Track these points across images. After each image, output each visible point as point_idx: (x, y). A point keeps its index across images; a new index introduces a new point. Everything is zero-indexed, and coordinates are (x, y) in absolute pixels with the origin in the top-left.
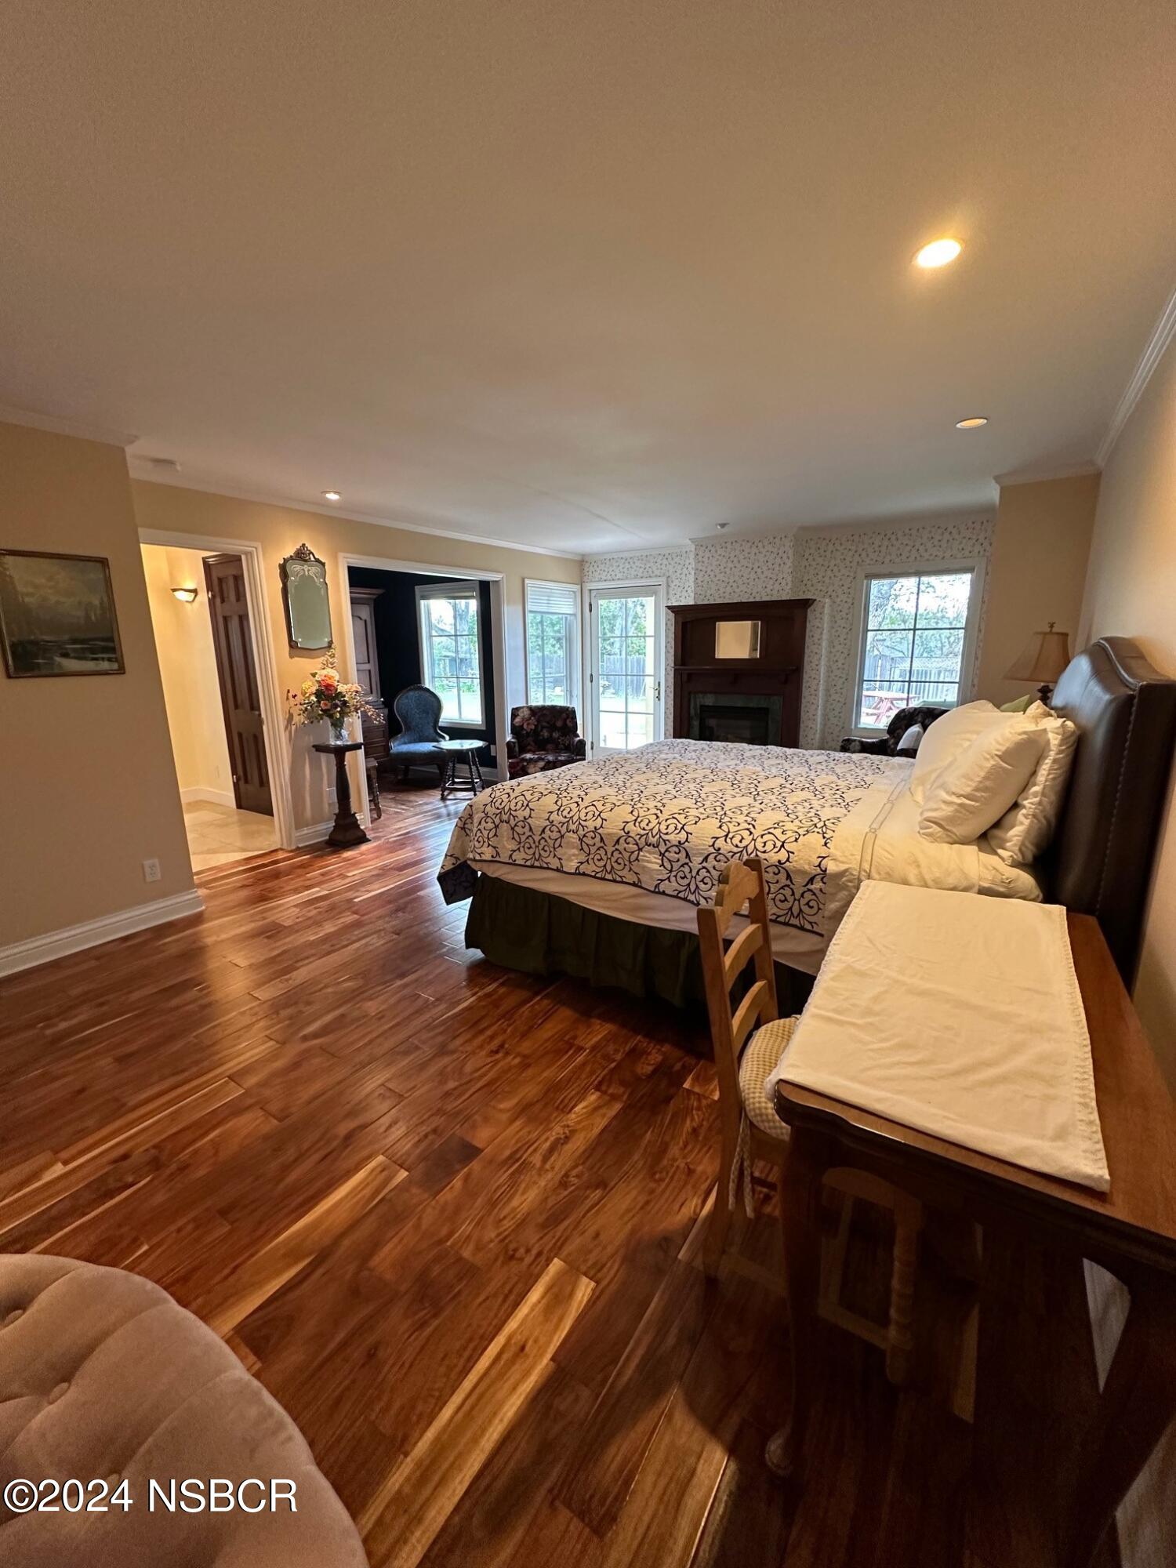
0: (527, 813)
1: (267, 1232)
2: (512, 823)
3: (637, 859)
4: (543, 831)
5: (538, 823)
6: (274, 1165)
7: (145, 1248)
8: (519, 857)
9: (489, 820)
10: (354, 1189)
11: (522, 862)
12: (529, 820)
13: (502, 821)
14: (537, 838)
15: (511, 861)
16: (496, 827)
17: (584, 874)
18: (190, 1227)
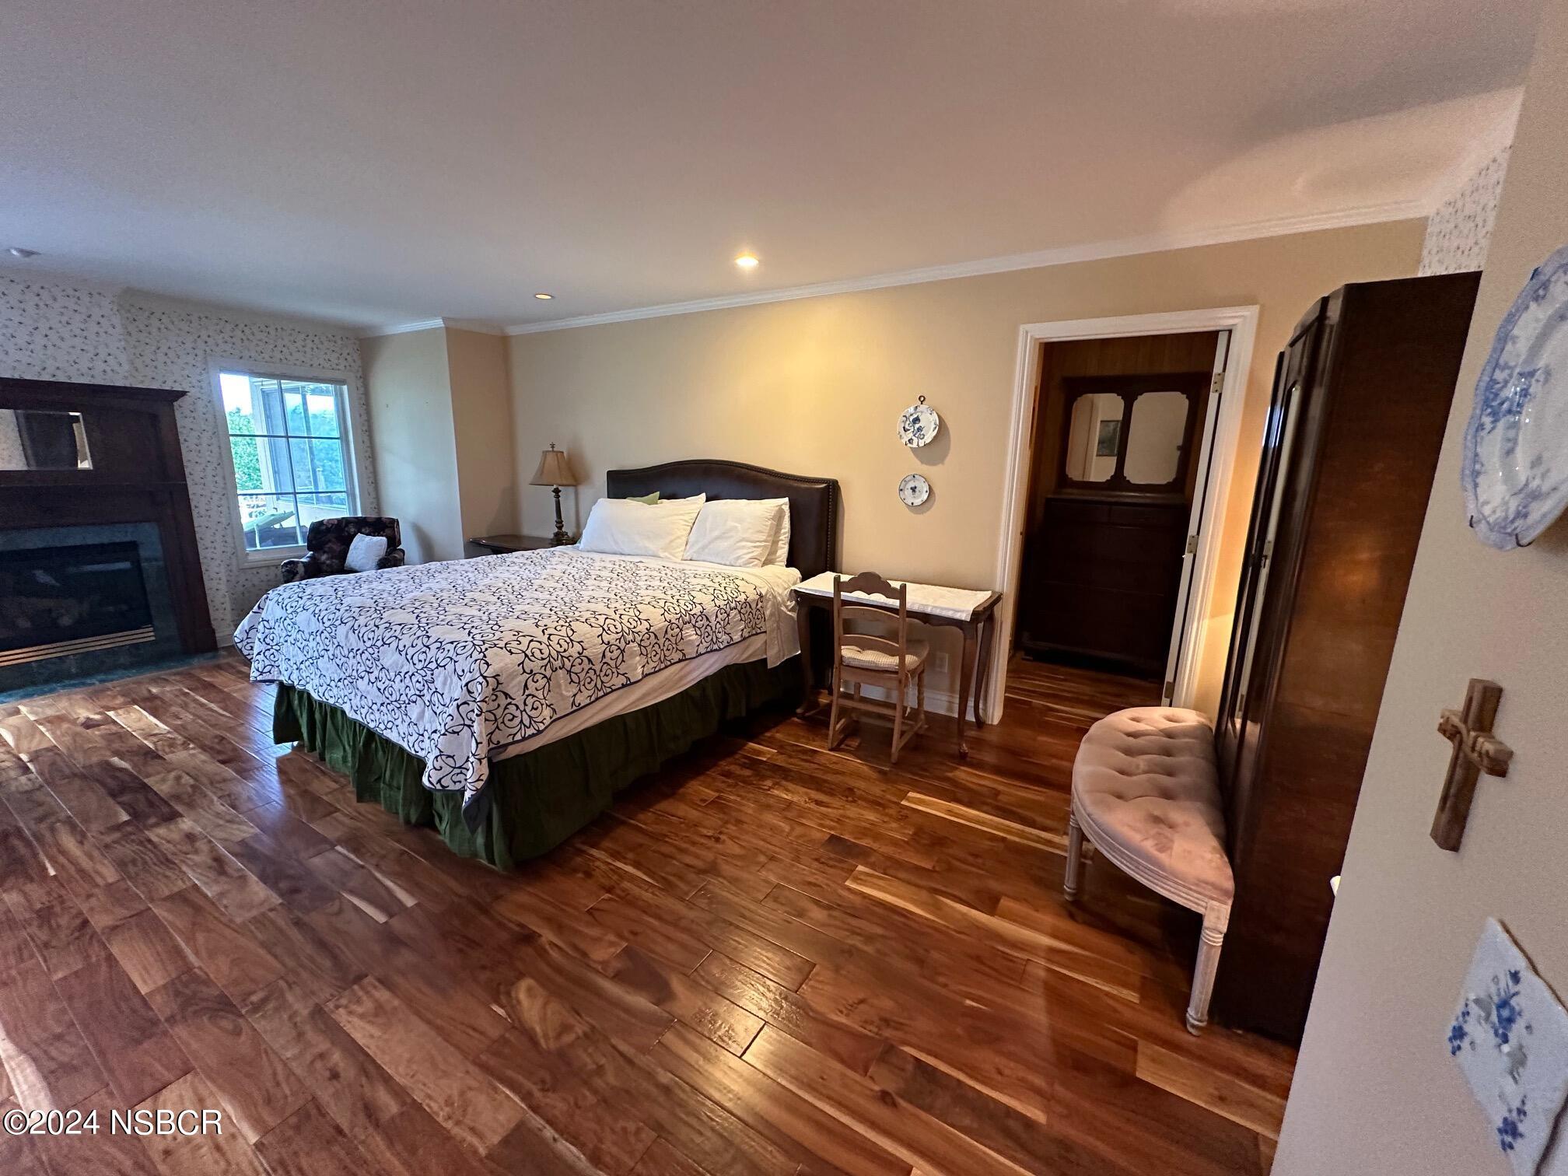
0: (578, 647)
1: (929, 927)
2: (568, 664)
3: (682, 638)
4: (604, 656)
5: (595, 650)
6: (869, 949)
7: (969, 1002)
8: (582, 699)
9: (538, 677)
10: (879, 890)
11: (588, 701)
12: (585, 653)
13: (554, 670)
14: (597, 668)
15: (575, 708)
16: (549, 680)
17: (647, 675)
18: (942, 979)
